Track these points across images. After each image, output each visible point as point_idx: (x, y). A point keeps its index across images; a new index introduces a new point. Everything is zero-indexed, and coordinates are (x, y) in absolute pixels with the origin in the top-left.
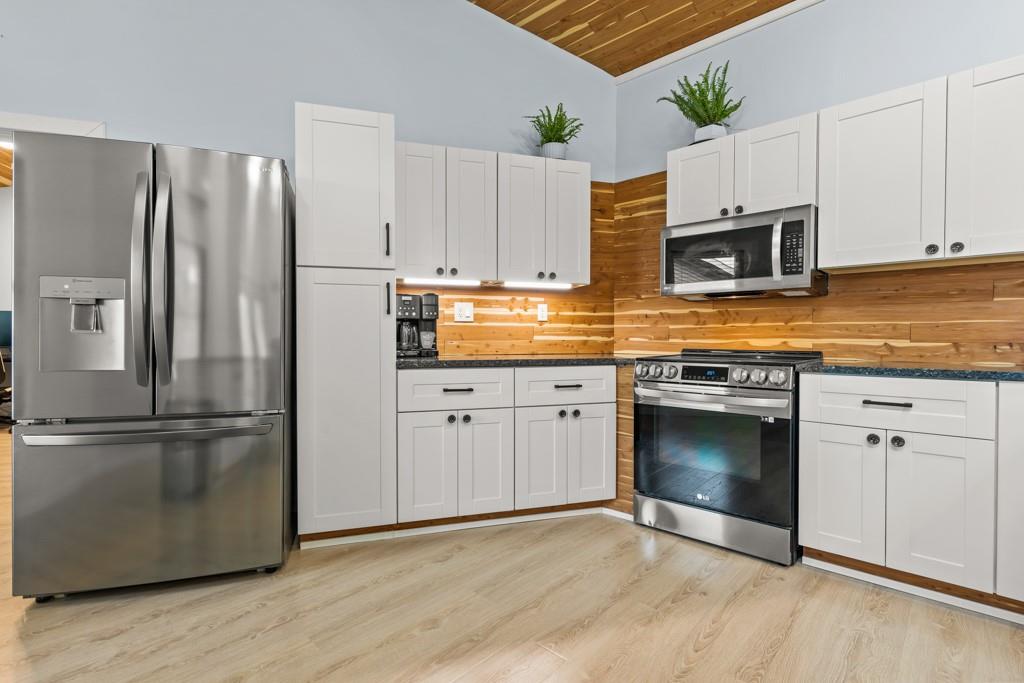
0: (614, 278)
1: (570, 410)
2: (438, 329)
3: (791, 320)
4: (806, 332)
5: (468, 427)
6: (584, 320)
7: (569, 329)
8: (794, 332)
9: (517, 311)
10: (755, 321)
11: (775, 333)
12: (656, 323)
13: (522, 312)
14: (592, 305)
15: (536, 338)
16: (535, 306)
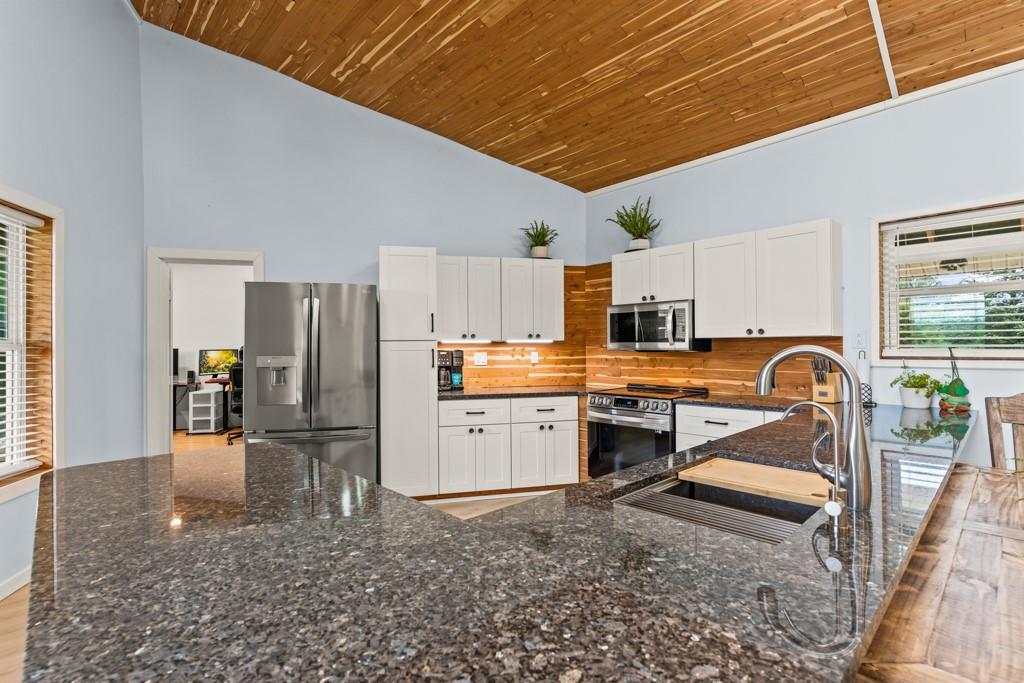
0: (586, 333)
1: (547, 425)
2: (463, 371)
3: (692, 366)
4: (701, 374)
5: (482, 436)
6: (564, 362)
7: (554, 369)
8: (694, 374)
9: (517, 357)
10: (671, 366)
11: (684, 374)
12: (613, 365)
13: (520, 358)
14: (569, 351)
15: (530, 375)
16: (529, 353)
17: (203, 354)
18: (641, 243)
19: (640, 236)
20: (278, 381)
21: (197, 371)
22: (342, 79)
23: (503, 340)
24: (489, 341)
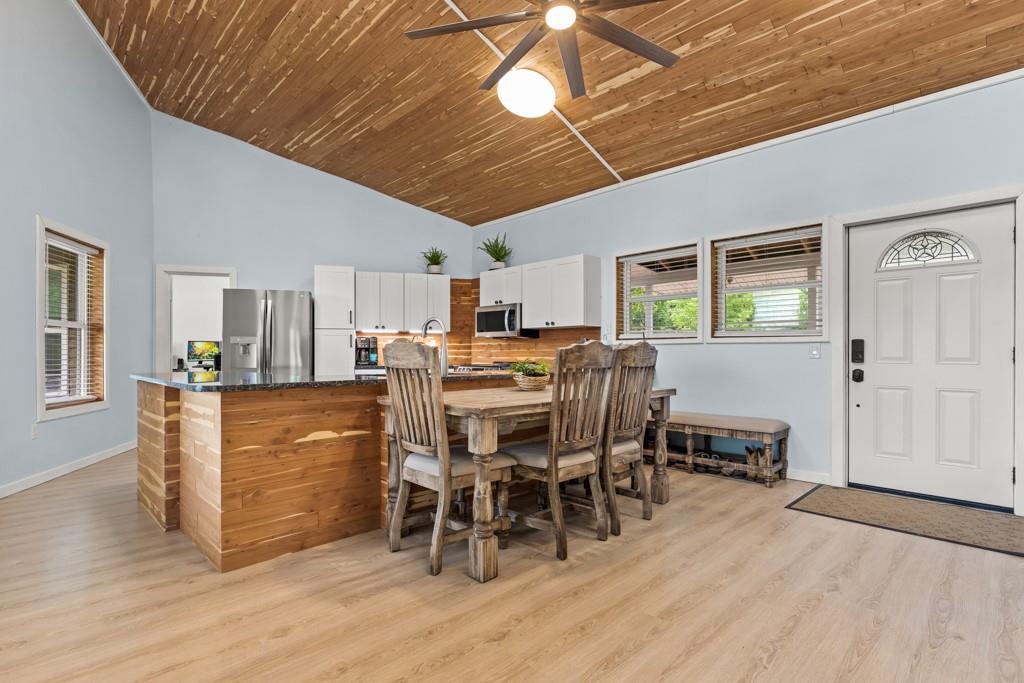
0: (471, 327)
2: (378, 352)
3: (529, 348)
4: (534, 353)
6: (457, 348)
8: (530, 354)
10: (519, 349)
11: (525, 354)
12: (487, 349)
14: (456, 340)
17: (191, 344)
18: (499, 264)
19: (498, 260)
20: (245, 352)
21: (185, 359)
22: (291, 150)
23: (406, 330)
24: (396, 332)
